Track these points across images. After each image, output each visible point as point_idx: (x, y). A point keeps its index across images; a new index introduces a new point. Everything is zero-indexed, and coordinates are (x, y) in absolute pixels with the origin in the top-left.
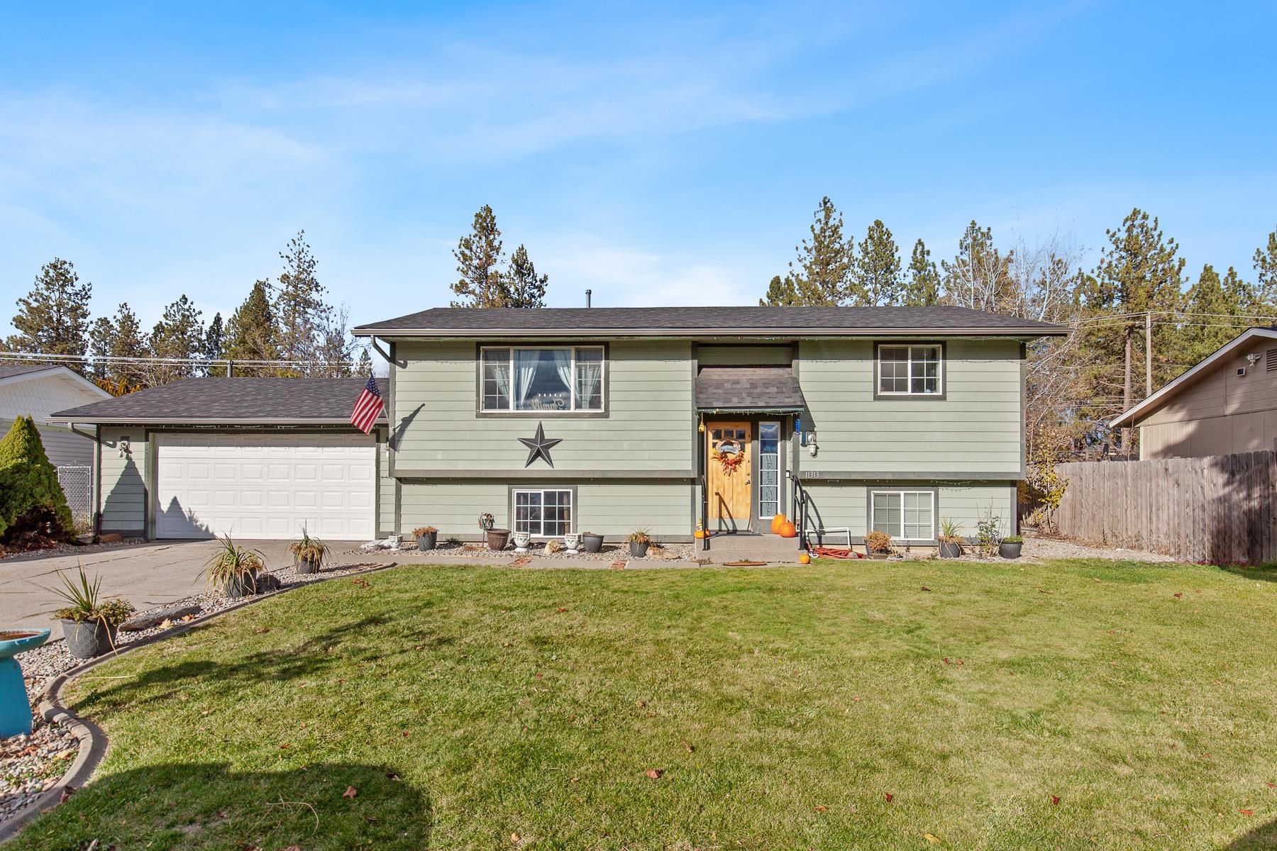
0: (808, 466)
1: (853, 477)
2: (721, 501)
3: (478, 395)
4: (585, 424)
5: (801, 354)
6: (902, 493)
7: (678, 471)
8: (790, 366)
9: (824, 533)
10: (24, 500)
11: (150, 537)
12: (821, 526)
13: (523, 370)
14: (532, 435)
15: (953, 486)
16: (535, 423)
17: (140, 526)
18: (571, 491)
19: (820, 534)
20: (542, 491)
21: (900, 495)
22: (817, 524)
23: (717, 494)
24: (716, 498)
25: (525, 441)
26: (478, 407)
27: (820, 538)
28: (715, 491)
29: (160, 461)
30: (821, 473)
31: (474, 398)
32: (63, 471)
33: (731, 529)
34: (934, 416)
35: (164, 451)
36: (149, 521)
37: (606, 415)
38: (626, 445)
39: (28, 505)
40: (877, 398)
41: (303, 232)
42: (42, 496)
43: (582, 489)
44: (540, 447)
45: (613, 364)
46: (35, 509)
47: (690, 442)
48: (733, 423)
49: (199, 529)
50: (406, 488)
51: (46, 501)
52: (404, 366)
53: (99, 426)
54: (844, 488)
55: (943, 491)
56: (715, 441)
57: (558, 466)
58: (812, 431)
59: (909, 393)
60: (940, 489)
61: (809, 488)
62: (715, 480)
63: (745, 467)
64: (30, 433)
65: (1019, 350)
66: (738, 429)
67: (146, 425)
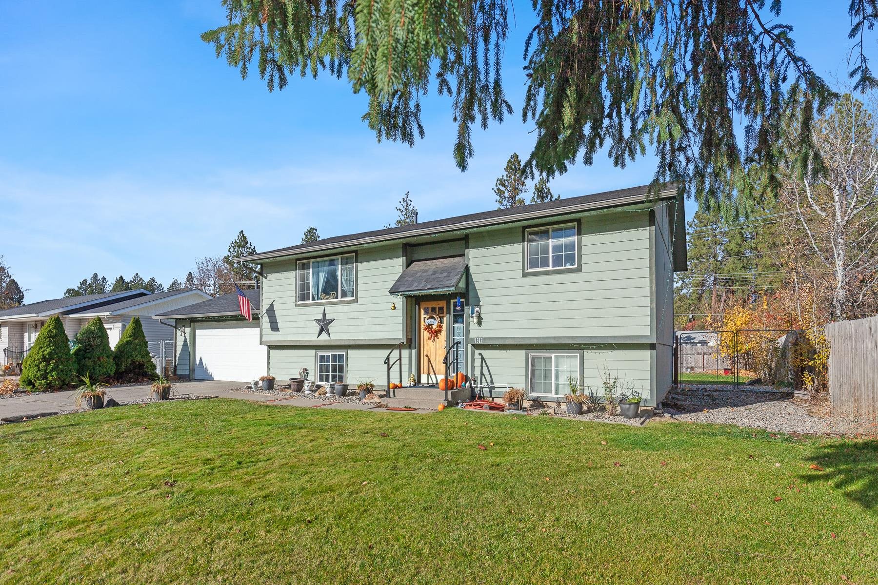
0: (477, 333)
1: (507, 342)
2: (429, 361)
3: (296, 293)
4: (346, 308)
5: (471, 244)
6: (553, 355)
7: (395, 339)
8: (463, 255)
9: (494, 388)
10: (128, 358)
11: (191, 378)
12: (492, 383)
13: (320, 274)
14: (320, 317)
15: (592, 349)
16: (321, 309)
17: (187, 373)
18: (344, 353)
19: (491, 389)
20: (330, 354)
21: (551, 357)
22: (489, 381)
23: (427, 356)
24: (426, 359)
25: (317, 321)
26: (296, 301)
27: (491, 392)
28: (425, 354)
29: (197, 338)
30: (484, 339)
31: (295, 295)
32: (151, 344)
33: (435, 382)
34: (572, 287)
35: (198, 332)
36: (192, 370)
37: (356, 301)
38: (366, 321)
39: (129, 361)
40: (525, 275)
41: (408, 193)
42: (136, 356)
43: (351, 352)
44: (324, 325)
45: (360, 264)
46: (133, 362)
47: (402, 318)
48: (435, 302)
49: (208, 374)
50: (272, 351)
51: (138, 359)
52: (266, 278)
53: (177, 320)
54: (508, 351)
55: (588, 354)
56: (425, 316)
57: (333, 337)
58: (478, 305)
59: (550, 268)
60: (586, 352)
61: (484, 351)
62: (425, 345)
63: (443, 336)
64: (136, 325)
65: (648, 218)
66: (439, 306)
67: (189, 319)
